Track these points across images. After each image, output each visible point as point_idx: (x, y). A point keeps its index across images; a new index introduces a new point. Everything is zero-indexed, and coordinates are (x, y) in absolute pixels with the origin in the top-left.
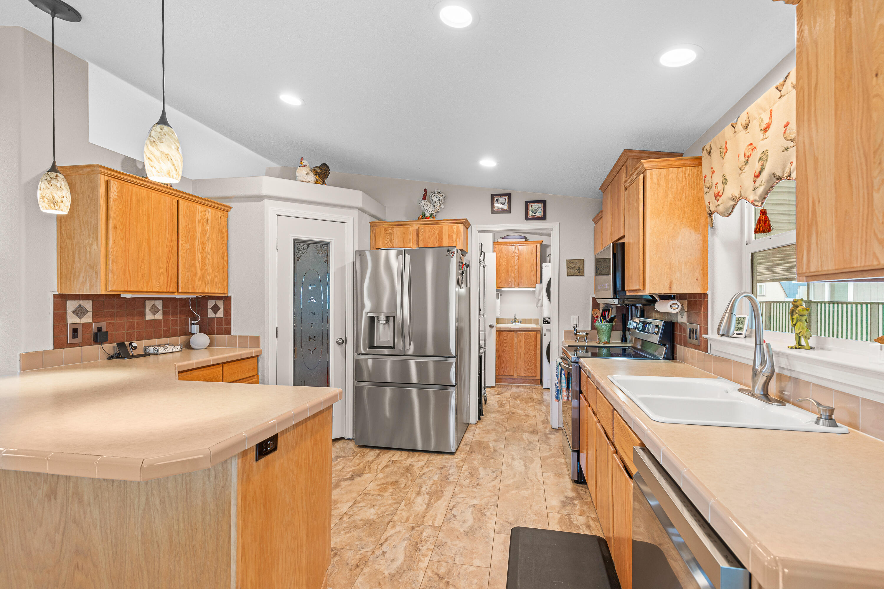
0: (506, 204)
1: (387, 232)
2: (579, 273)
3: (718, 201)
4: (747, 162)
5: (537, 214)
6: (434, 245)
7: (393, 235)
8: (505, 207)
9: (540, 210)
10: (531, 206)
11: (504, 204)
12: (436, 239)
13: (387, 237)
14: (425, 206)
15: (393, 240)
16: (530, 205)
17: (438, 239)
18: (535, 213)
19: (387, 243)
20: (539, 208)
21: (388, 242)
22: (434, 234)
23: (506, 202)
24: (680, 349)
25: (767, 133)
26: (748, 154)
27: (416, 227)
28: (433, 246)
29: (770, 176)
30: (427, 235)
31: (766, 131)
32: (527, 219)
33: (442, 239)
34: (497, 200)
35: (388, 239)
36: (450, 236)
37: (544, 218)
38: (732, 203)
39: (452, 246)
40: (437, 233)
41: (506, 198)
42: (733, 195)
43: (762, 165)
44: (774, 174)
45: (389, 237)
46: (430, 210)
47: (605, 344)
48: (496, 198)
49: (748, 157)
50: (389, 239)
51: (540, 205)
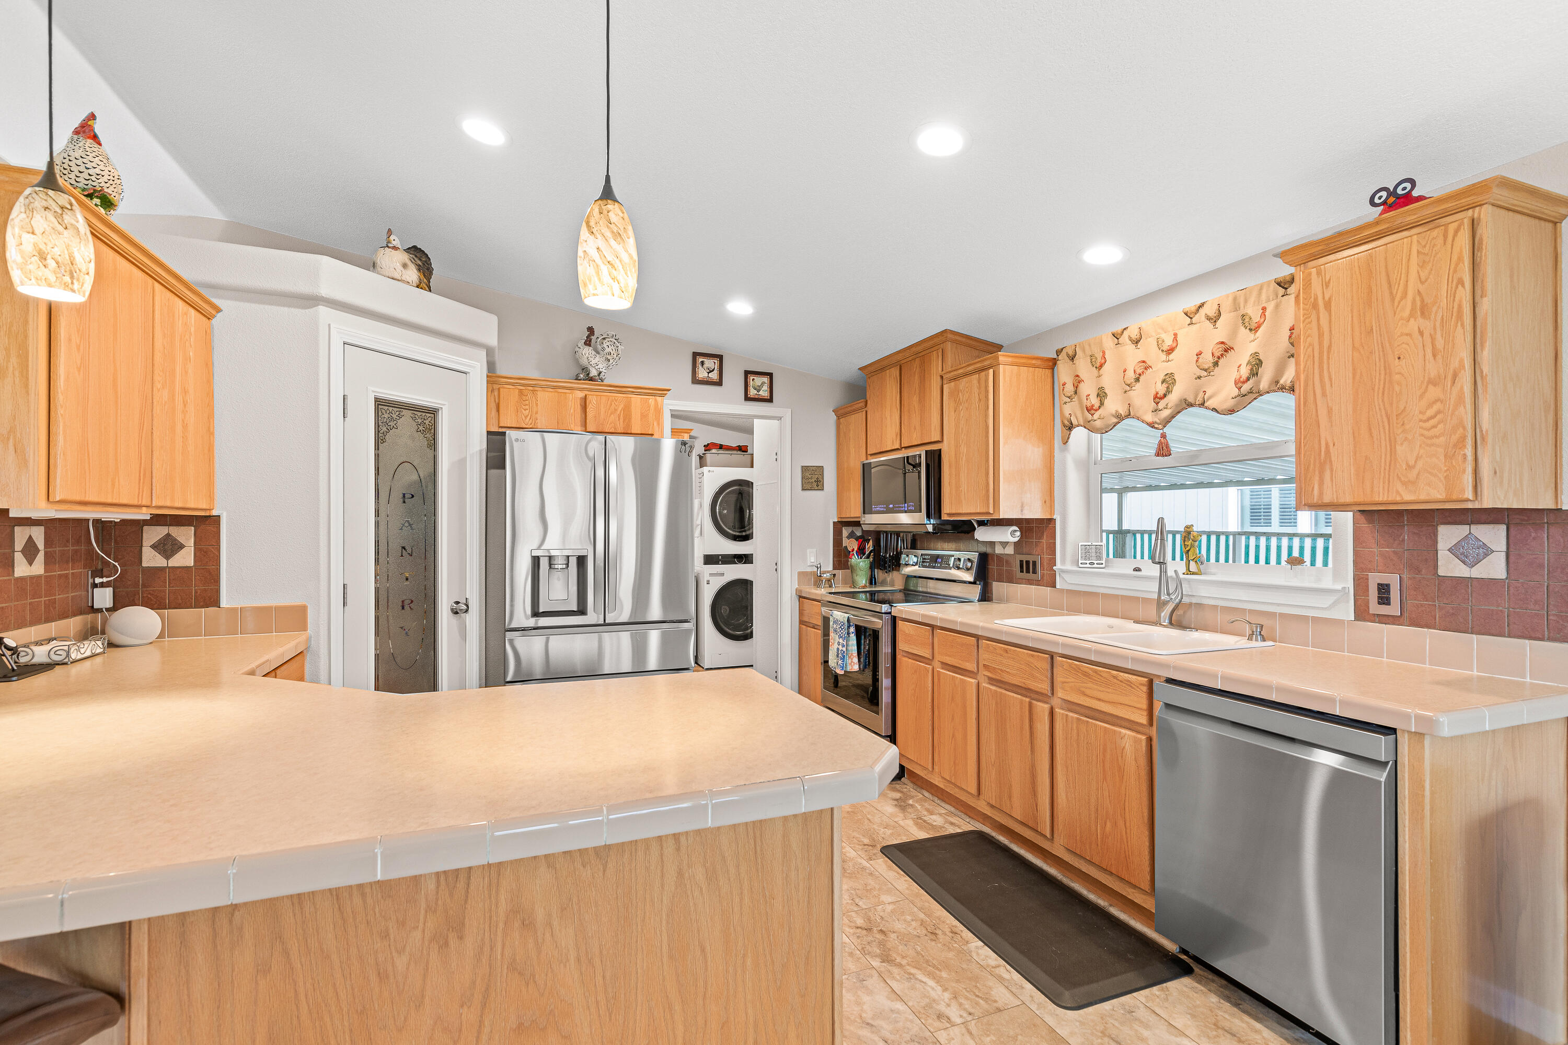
0: (715, 371)
1: (524, 398)
2: (818, 486)
3: (1092, 415)
4: (1137, 380)
5: (761, 393)
6: (615, 429)
7: (537, 405)
8: (714, 376)
9: (766, 387)
10: (753, 380)
11: (713, 370)
12: (619, 420)
13: (524, 407)
14: (590, 358)
15: (537, 413)
16: (752, 378)
17: (622, 420)
18: (758, 391)
19: (524, 418)
20: (763, 383)
21: (526, 417)
22: (616, 410)
23: (716, 369)
24: (998, 588)
25: (1171, 357)
26: (1139, 371)
27: (581, 394)
28: (613, 431)
29: (1181, 401)
30: (603, 410)
31: (1169, 354)
32: (747, 398)
33: (630, 420)
34: (702, 363)
35: (525, 410)
36: (644, 416)
37: (770, 400)
38: (1115, 420)
39: (647, 433)
40: (620, 409)
41: (716, 361)
42: (1117, 411)
43: (1168, 388)
44: (1185, 400)
45: (527, 407)
46: (600, 366)
47: (865, 587)
48: (701, 360)
49: (1140, 375)
50: (527, 411)
51: (766, 379)
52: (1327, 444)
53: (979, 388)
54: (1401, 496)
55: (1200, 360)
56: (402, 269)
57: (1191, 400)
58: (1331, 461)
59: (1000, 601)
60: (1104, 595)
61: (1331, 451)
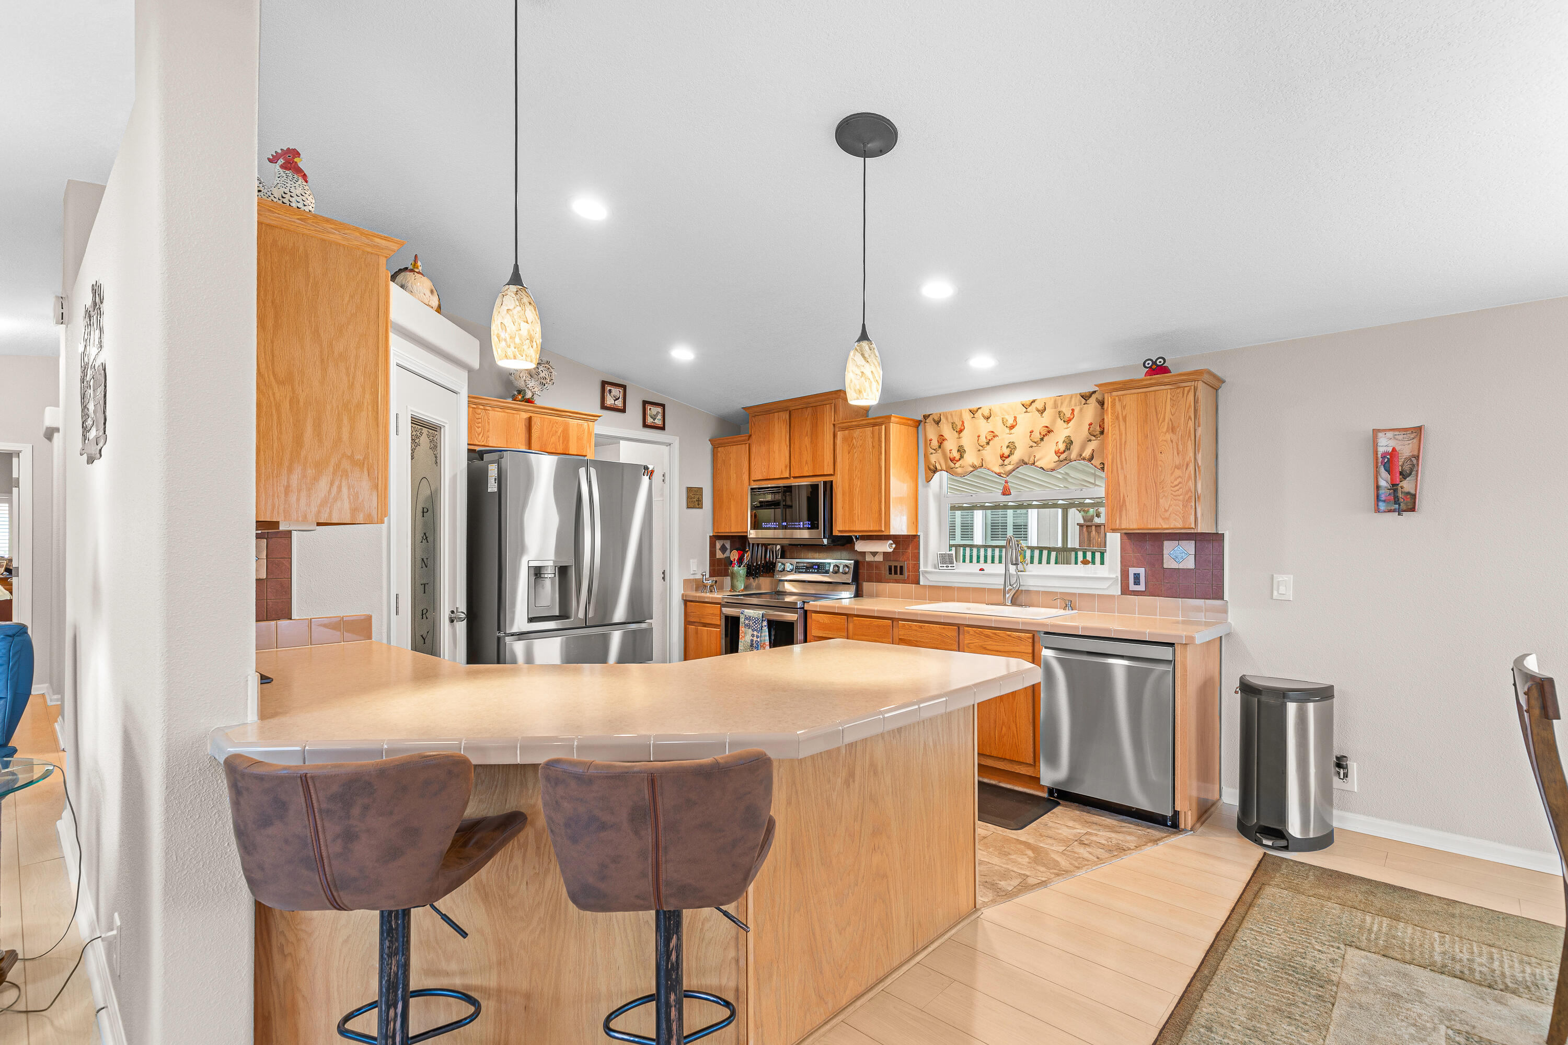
0: (620, 399)
1: (478, 416)
2: (698, 505)
3: (955, 464)
4: (988, 443)
5: (656, 421)
6: (556, 449)
7: (489, 423)
8: (619, 403)
9: (660, 417)
10: (650, 409)
11: (619, 398)
12: (559, 441)
13: (477, 425)
14: (527, 381)
15: (488, 431)
16: (649, 407)
17: (561, 441)
18: (654, 419)
19: (477, 436)
20: (658, 413)
21: (479, 434)
22: (556, 432)
23: (621, 397)
24: (866, 586)
25: (1013, 431)
26: (989, 438)
27: (525, 415)
28: (554, 452)
29: (1020, 460)
30: (546, 432)
31: (1012, 429)
32: (645, 425)
33: (568, 441)
34: (610, 391)
35: (478, 427)
36: (579, 439)
37: (663, 428)
38: (972, 469)
39: (582, 454)
40: (560, 431)
41: (621, 391)
42: (973, 463)
43: (1011, 451)
44: (1023, 460)
45: (480, 425)
46: (536, 389)
47: (742, 591)
48: (609, 388)
49: (990, 440)
50: (480, 429)
51: (660, 410)
52: (1124, 496)
53: (873, 437)
54: (1161, 525)
55: (1032, 436)
56: (430, 294)
57: (1026, 460)
58: (1126, 505)
59: (871, 596)
60: (960, 589)
61: (1126, 500)
